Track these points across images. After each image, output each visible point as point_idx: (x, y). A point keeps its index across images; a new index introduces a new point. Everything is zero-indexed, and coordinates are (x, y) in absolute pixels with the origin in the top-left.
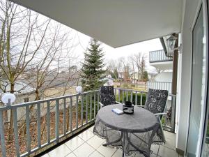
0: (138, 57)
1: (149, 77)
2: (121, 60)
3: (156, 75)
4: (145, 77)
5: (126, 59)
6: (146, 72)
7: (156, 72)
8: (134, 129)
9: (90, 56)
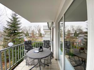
0: (38, 27)
1: (42, 35)
2: (30, 27)
3: (44, 35)
4: (41, 35)
5: (33, 27)
6: (41, 33)
7: (45, 33)
8: (46, 56)
9: (11, 23)
